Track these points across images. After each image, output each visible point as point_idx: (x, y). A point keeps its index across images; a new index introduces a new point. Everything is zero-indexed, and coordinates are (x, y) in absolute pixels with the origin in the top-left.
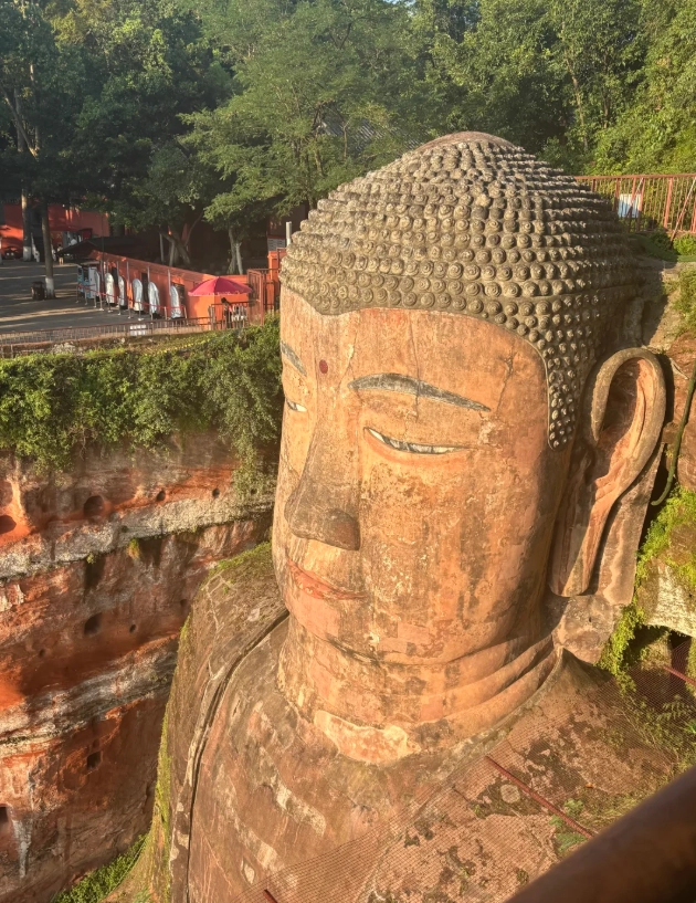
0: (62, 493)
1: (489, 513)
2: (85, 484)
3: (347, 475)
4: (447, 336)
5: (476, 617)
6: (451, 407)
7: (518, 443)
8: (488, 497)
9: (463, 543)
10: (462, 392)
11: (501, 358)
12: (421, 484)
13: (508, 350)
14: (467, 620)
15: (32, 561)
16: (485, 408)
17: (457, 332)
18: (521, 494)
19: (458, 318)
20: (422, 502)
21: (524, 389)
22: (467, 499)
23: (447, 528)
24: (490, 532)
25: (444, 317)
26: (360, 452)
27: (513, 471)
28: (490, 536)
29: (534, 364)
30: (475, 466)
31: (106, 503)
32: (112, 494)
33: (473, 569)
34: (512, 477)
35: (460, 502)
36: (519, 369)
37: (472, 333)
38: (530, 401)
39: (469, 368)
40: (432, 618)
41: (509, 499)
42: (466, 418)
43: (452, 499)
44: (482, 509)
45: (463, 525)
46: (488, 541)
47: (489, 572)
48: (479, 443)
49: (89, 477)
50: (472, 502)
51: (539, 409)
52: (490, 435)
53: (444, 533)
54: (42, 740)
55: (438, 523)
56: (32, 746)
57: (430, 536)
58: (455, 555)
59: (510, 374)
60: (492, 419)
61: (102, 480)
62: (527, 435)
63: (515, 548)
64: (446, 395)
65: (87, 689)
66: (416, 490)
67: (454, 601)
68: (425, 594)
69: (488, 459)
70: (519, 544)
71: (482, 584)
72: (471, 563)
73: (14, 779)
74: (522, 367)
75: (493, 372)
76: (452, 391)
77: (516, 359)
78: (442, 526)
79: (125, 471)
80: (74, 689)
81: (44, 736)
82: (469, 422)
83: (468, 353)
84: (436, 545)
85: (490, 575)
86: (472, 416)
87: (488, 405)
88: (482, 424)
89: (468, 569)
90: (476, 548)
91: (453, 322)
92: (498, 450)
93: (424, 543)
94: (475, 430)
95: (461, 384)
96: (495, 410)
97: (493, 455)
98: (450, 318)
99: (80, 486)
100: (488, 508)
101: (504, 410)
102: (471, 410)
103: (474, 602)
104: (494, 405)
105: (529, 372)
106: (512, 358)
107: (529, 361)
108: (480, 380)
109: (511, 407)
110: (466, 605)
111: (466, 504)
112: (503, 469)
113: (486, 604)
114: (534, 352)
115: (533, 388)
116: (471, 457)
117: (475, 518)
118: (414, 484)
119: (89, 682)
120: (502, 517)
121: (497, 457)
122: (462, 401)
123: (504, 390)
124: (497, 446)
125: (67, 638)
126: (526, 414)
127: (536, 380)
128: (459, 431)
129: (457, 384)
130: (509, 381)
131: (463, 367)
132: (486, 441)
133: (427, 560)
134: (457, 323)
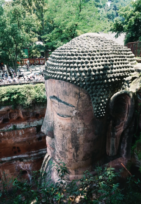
0: (31, 113)
1: (78, 134)
2: (35, 111)
3: (51, 119)
4: (63, 87)
5: (79, 159)
6: (65, 105)
7: (84, 116)
8: (77, 130)
9: (72, 141)
10: (68, 102)
11: (76, 93)
12: (62, 124)
13: (78, 91)
14: (76, 160)
15: (25, 126)
16: (74, 107)
17: (65, 86)
18: (87, 130)
19: (65, 82)
20: (62, 129)
21: (84, 102)
22: (72, 130)
23: (68, 137)
24: (79, 139)
25: (62, 82)
26: (54, 114)
27: (84, 123)
28: (79, 140)
29: (86, 95)
30: (73, 121)
31: (40, 115)
32: (41, 113)
33: (75, 147)
34: (84, 125)
35: (70, 130)
36: (82, 97)
37: (68, 86)
38: (86, 105)
39: (68, 95)
40: (67, 158)
41: (84, 131)
42: (69, 109)
43: (68, 129)
44: (76, 133)
45: (72, 136)
46: (79, 141)
47: (80, 149)
48: (73, 115)
49: (36, 110)
50: (73, 130)
51: (89, 108)
52: (76, 114)
53: (67, 138)
54: (32, 160)
55: (66, 135)
56: (30, 160)
57: (64, 138)
58: (70, 143)
59: (80, 98)
60: (76, 109)
61: (39, 111)
62: (87, 114)
63: (87, 143)
64: (64, 102)
65: (40, 151)
66: (61, 126)
67: (72, 154)
68: (65, 152)
69: (76, 120)
70: (89, 142)
71: (79, 152)
72: (75, 146)
73: (27, 166)
74: (83, 96)
75: (75, 97)
76: (65, 101)
77: (81, 94)
78: (67, 136)
79: (43, 109)
80: (37, 151)
81: (32, 159)
82: (70, 110)
83: (68, 92)
84: (66, 140)
85: (81, 149)
86: (71, 108)
87: (74, 106)
88: (73, 111)
89: (74, 147)
90: (76, 142)
91: (64, 83)
92: (78, 118)
93: (63, 139)
94: (72, 112)
95: (67, 100)
96: (76, 107)
97: (77, 119)
98: (63, 82)
99: (34, 112)
100: (78, 133)
101: (79, 107)
102: (70, 107)
103: (77, 156)
104: (76, 106)
105: (85, 97)
106: (79, 93)
107: (85, 94)
108: (72, 99)
109: (81, 106)
110: (75, 156)
111: (72, 131)
112: (81, 123)
113: (81, 156)
114: (86, 92)
115: (87, 102)
116: (71, 119)
117: (74, 135)
118: (60, 124)
119: (40, 150)
120: (82, 135)
121: (79, 120)
122: (68, 104)
123: (78, 102)
124: (78, 117)
125: (34, 141)
126: (86, 109)
127: (88, 100)
128: (68, 112)
129: (66, 99)
130: (79, 100)
131: (67, 95)
132: (75, 115)
133: (64, 144)
134: (64, 84)
